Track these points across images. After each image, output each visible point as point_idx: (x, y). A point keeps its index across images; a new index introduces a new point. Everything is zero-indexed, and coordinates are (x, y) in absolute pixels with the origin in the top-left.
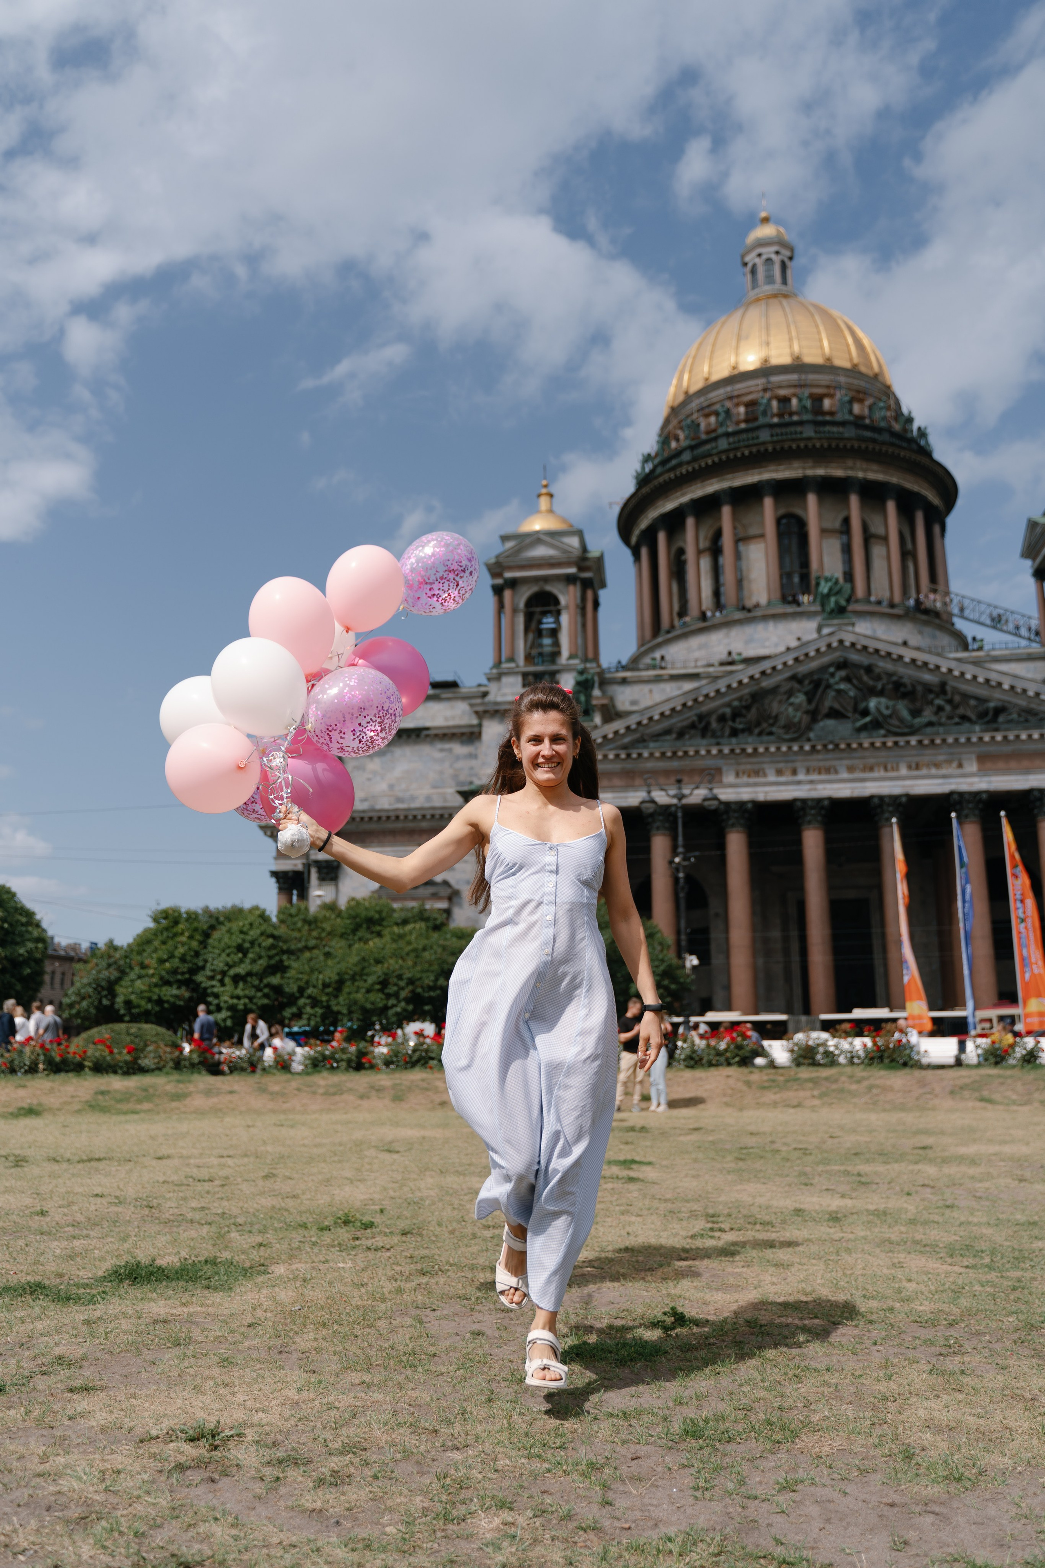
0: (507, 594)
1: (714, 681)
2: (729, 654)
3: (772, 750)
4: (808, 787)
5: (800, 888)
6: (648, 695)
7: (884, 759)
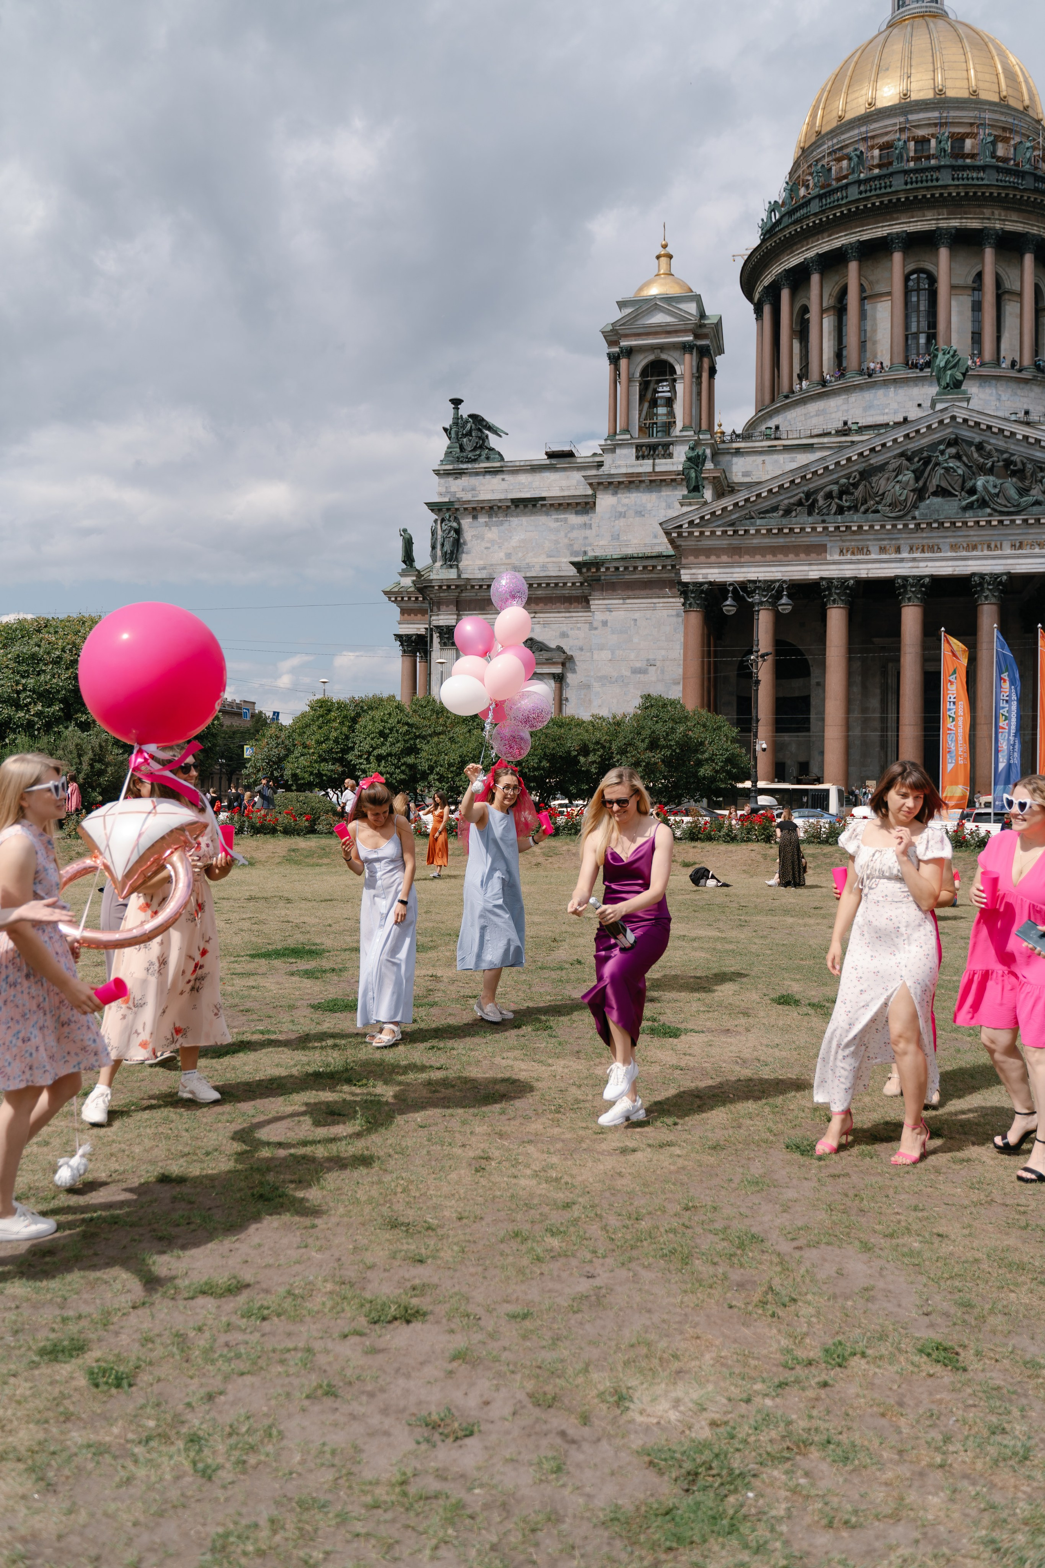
0: (623, 362)
1: (823, 458)
2: (845, 423)
3: (877, 527)
4: (910, 564)
5: (897, 660)
6: (761, 466)
7: (988, 538)
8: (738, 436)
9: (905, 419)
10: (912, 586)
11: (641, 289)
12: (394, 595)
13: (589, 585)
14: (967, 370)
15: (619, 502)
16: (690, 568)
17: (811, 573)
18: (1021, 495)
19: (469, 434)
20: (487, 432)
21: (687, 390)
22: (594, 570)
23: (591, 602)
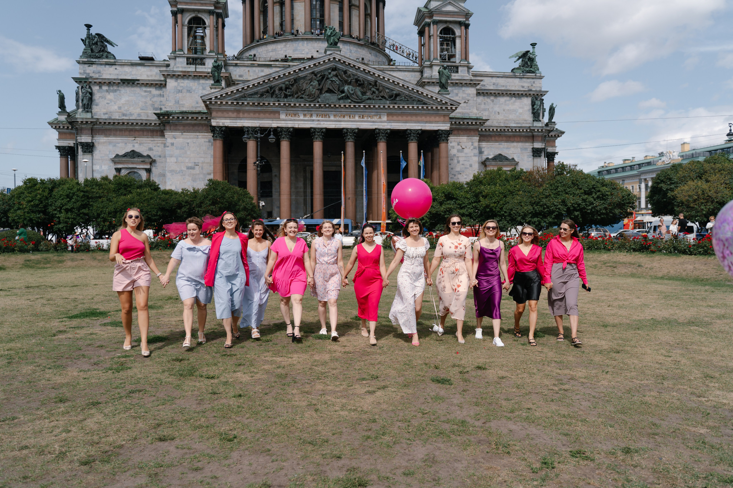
0: (179, 16)
1: (277, 72)
2: (286, 56)
3: (302, 105)
4: (317, 123)
5: (312, 166)
6: (247, 73)
7: (349, 113)
8: (236, 58)
9: (312, 57)
10: (318, 132)
12: (55, 125)
13: (164, 125)
14: (340, 38)
15: (178, 85)
16: (216, 119)
17: (273, 124)
18: (363, 95)
19: (96, 43)
20: (106, 44)
21: (212, 33)
22: (166, 117)
23: (165, 134)
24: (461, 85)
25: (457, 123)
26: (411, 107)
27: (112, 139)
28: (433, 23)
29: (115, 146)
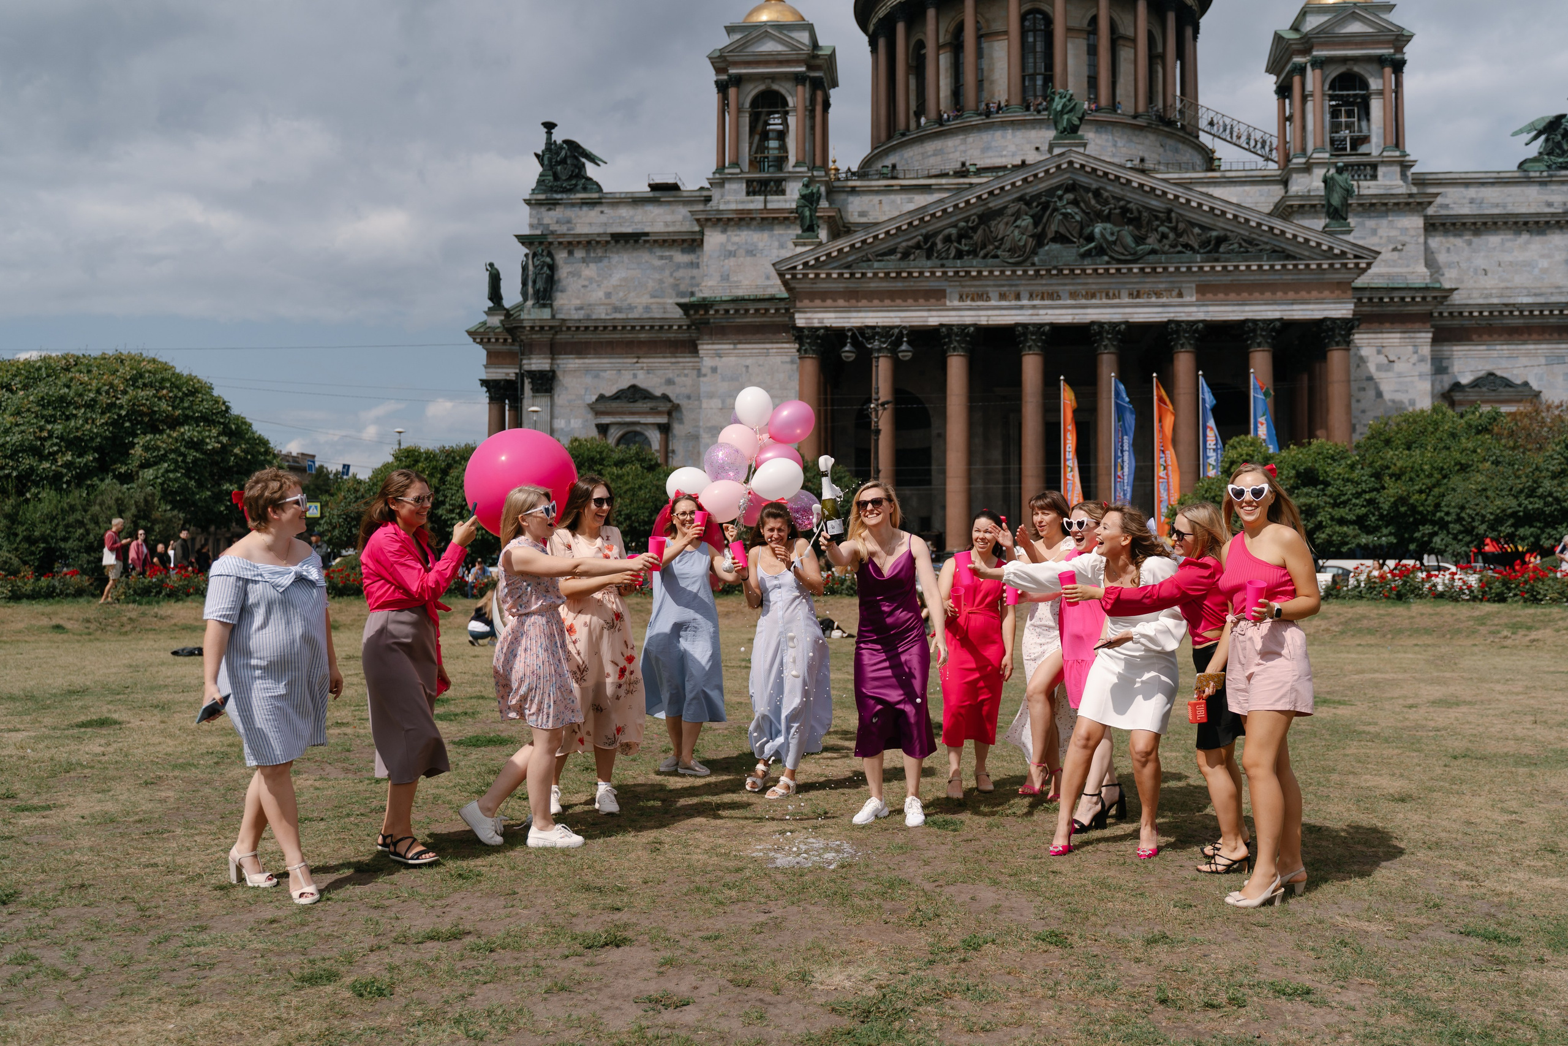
0: (732, 91)
1: (941, 200)
2: (963, 164)
3: (997, 273)
4: (1030, 312)
5: (1017, 409)
6: (877, 207)
7: (1106, 286)
8: (853, 174)
9: (1023, 163)
10: (1033, 333)
11: (750, 14)
12: (480, 335)
13: (697, 329)
14: (1083, 115)
15: (728, 240)
16: (805, 312)
17: (930, 319)
18: (1137, 244)
19: (564, 161)
20: (584, 161)
21: (800, 123)
22: (702, 312)
23: (700, 347)
24: (1384, 208)
25: (1376, 300)
26: (1254, 268)
27: (591, 362)
28: (1312, 65)
29: (597, 376)
